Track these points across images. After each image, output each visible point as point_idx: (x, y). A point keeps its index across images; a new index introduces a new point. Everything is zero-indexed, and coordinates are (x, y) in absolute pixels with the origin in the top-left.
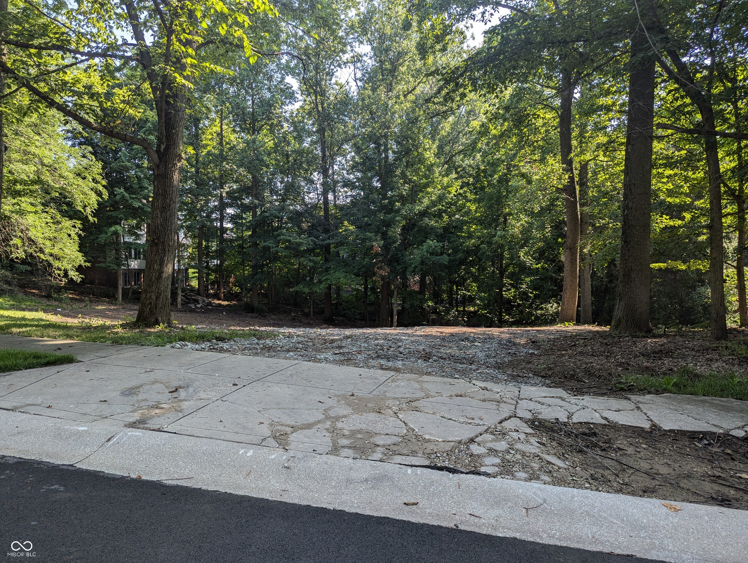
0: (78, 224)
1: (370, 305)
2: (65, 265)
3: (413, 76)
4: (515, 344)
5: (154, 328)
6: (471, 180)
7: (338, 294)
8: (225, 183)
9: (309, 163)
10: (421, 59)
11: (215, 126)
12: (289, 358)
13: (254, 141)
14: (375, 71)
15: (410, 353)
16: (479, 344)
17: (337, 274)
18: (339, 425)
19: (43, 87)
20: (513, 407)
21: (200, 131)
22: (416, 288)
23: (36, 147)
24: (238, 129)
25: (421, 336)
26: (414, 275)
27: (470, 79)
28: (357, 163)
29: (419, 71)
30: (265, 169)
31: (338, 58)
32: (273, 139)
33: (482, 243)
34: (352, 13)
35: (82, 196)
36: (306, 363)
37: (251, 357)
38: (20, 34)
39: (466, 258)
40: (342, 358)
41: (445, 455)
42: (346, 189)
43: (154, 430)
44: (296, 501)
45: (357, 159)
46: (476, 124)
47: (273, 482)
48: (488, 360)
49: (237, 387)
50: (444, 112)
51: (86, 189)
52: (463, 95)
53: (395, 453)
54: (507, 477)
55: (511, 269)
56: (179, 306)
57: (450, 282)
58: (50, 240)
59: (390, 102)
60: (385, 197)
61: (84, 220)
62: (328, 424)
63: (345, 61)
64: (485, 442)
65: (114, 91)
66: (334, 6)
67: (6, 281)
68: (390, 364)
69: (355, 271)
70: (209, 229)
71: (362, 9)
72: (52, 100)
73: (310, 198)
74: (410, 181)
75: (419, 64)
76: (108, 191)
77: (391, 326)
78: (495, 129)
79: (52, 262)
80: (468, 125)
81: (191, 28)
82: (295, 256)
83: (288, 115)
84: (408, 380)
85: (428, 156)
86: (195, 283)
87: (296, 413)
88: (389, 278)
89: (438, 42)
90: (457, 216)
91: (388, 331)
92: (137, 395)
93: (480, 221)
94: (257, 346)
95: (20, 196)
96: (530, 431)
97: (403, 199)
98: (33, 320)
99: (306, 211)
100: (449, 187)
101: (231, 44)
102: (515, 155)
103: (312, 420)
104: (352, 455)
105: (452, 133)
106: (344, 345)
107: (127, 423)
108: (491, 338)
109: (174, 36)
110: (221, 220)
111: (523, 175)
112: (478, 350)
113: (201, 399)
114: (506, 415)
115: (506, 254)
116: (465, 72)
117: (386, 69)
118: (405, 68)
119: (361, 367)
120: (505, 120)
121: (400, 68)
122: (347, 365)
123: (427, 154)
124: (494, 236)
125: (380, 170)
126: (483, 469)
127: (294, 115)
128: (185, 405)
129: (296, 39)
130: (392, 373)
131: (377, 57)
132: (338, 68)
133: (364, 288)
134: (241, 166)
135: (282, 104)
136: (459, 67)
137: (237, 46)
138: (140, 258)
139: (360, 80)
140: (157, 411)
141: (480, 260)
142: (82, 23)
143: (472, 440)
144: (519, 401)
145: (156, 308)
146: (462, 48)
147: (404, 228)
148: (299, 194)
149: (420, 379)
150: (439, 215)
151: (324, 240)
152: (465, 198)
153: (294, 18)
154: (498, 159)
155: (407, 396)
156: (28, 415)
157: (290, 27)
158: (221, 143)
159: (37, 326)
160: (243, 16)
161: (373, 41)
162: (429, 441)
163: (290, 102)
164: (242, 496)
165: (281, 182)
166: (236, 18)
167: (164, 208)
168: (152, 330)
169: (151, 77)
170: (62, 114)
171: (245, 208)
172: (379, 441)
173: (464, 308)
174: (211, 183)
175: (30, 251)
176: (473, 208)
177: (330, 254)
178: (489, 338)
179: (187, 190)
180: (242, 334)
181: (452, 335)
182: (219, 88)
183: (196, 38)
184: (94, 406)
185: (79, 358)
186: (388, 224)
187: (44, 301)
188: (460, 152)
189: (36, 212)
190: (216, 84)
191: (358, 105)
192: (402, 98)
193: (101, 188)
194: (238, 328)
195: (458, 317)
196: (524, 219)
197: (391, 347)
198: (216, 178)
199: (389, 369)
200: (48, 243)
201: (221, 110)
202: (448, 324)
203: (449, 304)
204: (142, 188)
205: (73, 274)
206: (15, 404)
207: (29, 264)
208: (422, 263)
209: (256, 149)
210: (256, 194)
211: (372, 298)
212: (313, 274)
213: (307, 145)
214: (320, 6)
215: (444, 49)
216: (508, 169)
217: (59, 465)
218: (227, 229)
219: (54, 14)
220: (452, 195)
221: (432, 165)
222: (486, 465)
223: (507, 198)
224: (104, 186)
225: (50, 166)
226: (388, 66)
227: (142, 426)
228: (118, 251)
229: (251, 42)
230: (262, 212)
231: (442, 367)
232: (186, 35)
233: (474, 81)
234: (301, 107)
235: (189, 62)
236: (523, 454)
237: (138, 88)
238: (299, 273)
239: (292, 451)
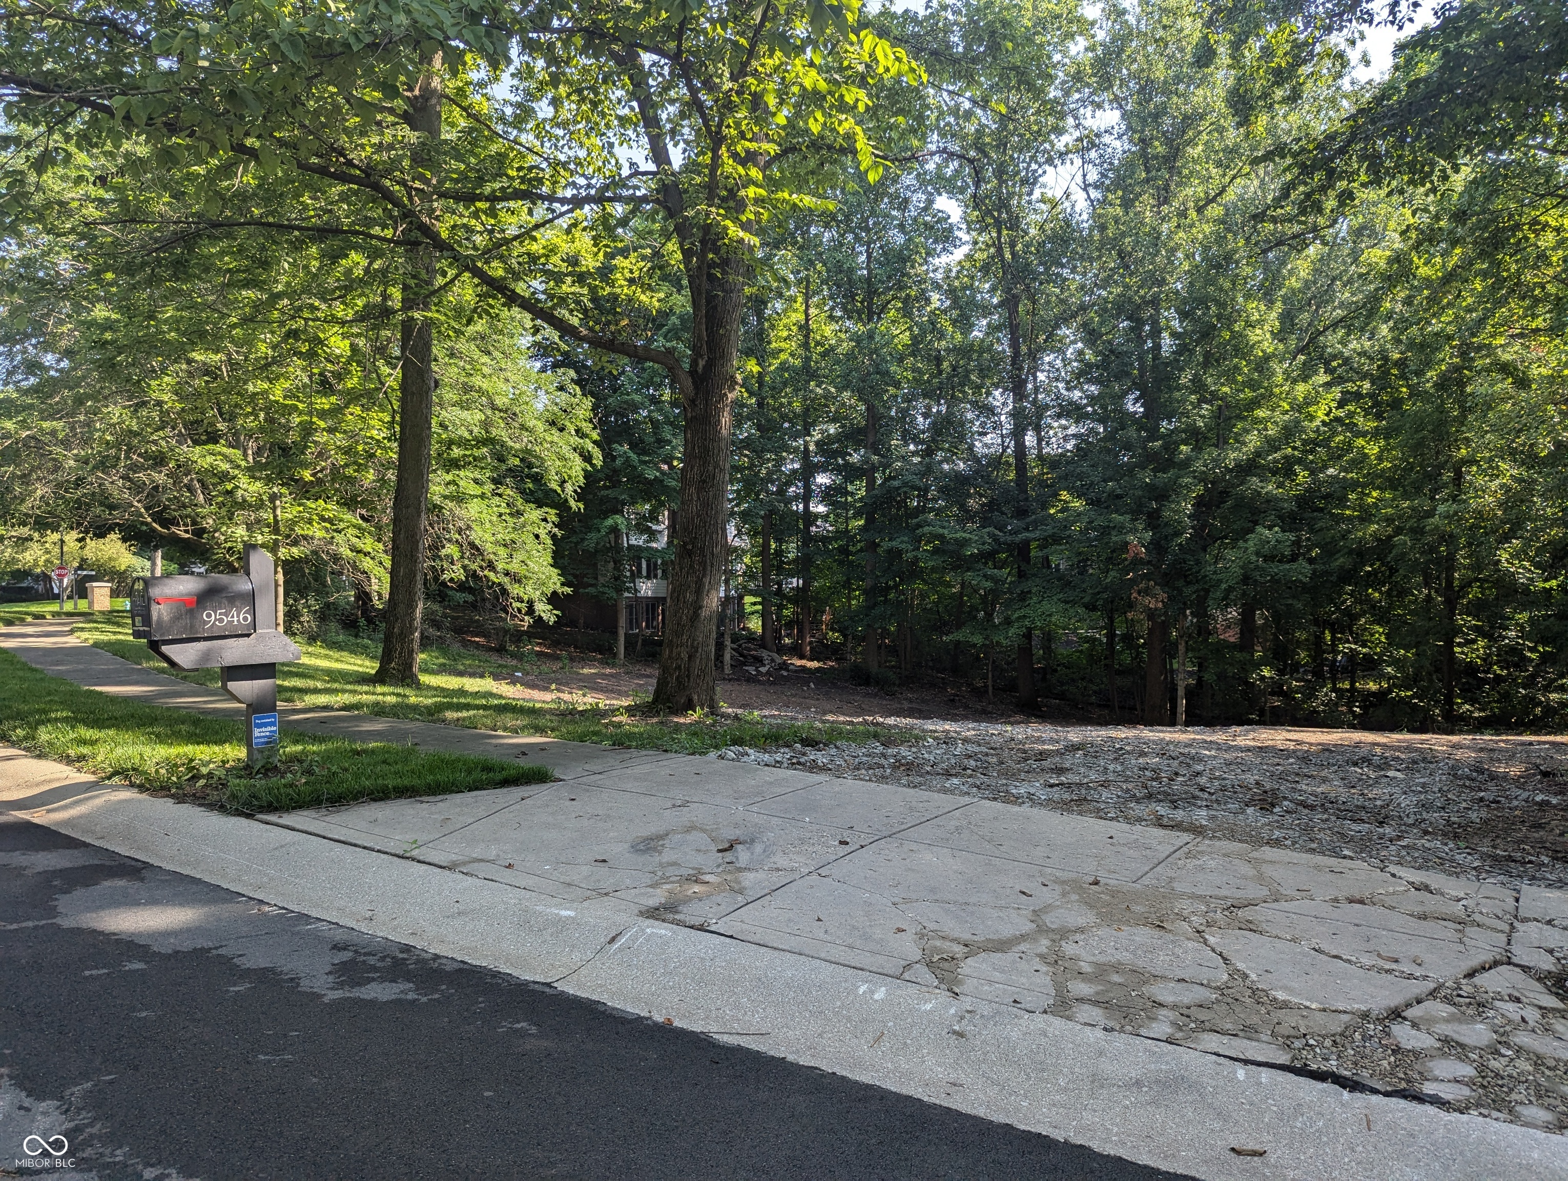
0: (552, 515)
1: (1119, 673)
2: (529, 591)
3: (1219, 164)
4: (1493, 777)
5: (685, 716)
6: (1367, 385)
7: (1048, 649)
8: (814, 424)
9: (984, 372)
10: (1239, 125)
11: (795, 311)
12: (950, 791)
13: (871, 336)
14: (1129, 165)
15: (1223, 789)
16: (1398, 774)
17: (1046, 606)
18: (1069, 949)
19: (497, 270)
20: (1503, 938)
21: (766, 324)
22: (1232, 636)
23: (484, 376)
24: (839, 314)
25: (1248, 749)
26: (1227, 606)
27: (1362, 159)
28: (1089, 365)
29: (1232, 152)
30: (892, 390)
31: (1047, 146)
32: (910, 329)
33: (1398, 531)
34: (1078, 47)
35: (558, 463)
36: (987, 803)
37: (873, 785)
38: (463, 177)
39: (1356, 569)
40: (1067, 796)
41: (1328, 1043)
42: (1063, 422)
43: (692, 927)
44: (981, 1112)
45: (1089, 355)
46: (1377, 256)
47: (930, 1062)
48: (1425, 815)
49: (848, 849)
50: (1294, 237)
51: (566, 451)
52: (1346, 197)
53: (1203, 1027)
54: (1495, 1114)
55: (1474, 593)
56: (727, 670)
57: (1316, 622)
58: (505, 545)
59: (1165, 226)
60: (1154, 434)
61: (561, 506)
62: (1044, 945)
63: (1063, 149)
64: (1431, 1020)
65: (614, 262)
66: (1038, 39)
67: (433, 621)
68: (1179, 815)
69: (1086, 600)
70: (782, 518)
71: (1101, 35)
72: (513, 291)
73: (986, 445)
74: (1215, 396)
75: (1232, 136)
76: (603, 450)
77: (1173, 724)
78: (1425, 264)
79: (508, 587)
80: (1355, 261)
81: (756, 129)
82: (954, 568)
83: (939, 276)
84: (1224, 855)
85: (1256, 339)
86: (755, 624)
87: (972, 913)
88: (1166, 614)
89: (1278, 84)
90: (1331, 471)
91: (1168, 736)
92: (660, 853)
93: (1391, 482)
94: (883, 761)
95: (458, 468)
96: (1551, 1002)
97: (1196, 437)
98: (476, 695)
99: (977, 472)
100: (1308, 405)
101: (830, 148)
102: (1482, 321)
103: (1006, 931)
104: (1103, 1022)
105: (1315, 283)
106: (1067, 765)
107: (644, 909)
108: (1427, 759)
109: (724, 148)
110: (806, 498)
111: (1505, 369)
112: (1397, 790)
113: (778, 870)
114: (1486, 957)
115: (1462, 558)
116: (1349, 143)
117: (1156, 157)
118: (1200, 148)
119: (1112, 819)
120: (1454, 243)
121: (1189, 149)
122: (1080, 813)
123: (1254, 336)
124: (1431, 514)
125: (1142, 375)
126: (1429, 1088)
127: (953, 274)
128: (748, 879)
129: (957, 117)
130: (1186, 837)
131: (1135, 132)
132: (1047, 167)
133: (1106, 635)
134: (845, 388)
135: (928, 254)
136: (1336, 132)
137: (843, 151)
138: (656, 577)
139: (1096, 187)
140: (697, 888)
141: (1393, 571)
142: (561, 143)
143: (1396, 1014)
144: (1516, 924)
145: (688, 676)
146: (1339, 88)
147: (1200, 503)
148: (962, 438)
149: (1255, 854)
150: (1287, 470)
151: (1015, 532)
152: (1352, 427)
153: (956, 76)
154: (1437, 334)
155: (1223, 892)
156: (475, 879)
157: (945, 94)
158: (805, 345)
159: (485, 707)
160: (855, 90)
161: (1126, 99)
162: (1285, 1005)
163: (944, 249)
164: (867, 1086)
165: (926, 416)
166: (842, 96)
167: (704, 481)
168: (682, 720)
169: (682, 231)
170: (529, 316)
171: (851, 473)
172: (1165, 993)
173: (1352, 684)
174: (786, 425)
175: (474, 567)
176: (1373, 450)
177: (1028, 562)
178: (1424, 760)
179: (742, 441)
180: (850, 732)
181: (1326, 749)
182: (803, 234)
183: (765, 146)
184: (585, 870)
185: (557, 774)
186: (1162, 494)
187: (494, 657)
188: (1335, 325)
189: (483, 496)
190: (796, 229)
191: (1092, 241)
192: (1192, 214)
193: (590, 446)
194: (841, 718)
195: (1336, 705)
196: (1509, 470)
197: (1177, 774)
198: (796, 415)
199: (1176, 826)
200: (502, 552)
201: (807, 278)
202: (1312, 720)
203: (1314, 674)
204: (661, 442)
205: (543, 609)
206: (454, 857)
207: (470, 590)
208: (1246, 579)
209: (876, 351)
210: (873, 444)
211: (1127, 658)
212: (993, 606)
213: (981, 335)
214: (1010, 45)
215: (1294, 98)
216: (1463, 355)
217: (527, 983)
218: (817, 516)
219: (515, 132)
220: (1317, 422)
221: (1267, 358)
222: (1436, 1079)
223: (1462, 424)
224: (595, 442)
225: (506, 411)
226: (1159, 148)
227: (670, 916)
228: (617, 563)
229: (869, 139)
230: (886, 480)
231: (1307, 830)
232: (747, 144)
233: (1374, 163)
234: (966, 256)
235: (751, 195)
236: (1538, 1061)
237: (657, 254)
238: (962, 604)
239: (969, 999)
